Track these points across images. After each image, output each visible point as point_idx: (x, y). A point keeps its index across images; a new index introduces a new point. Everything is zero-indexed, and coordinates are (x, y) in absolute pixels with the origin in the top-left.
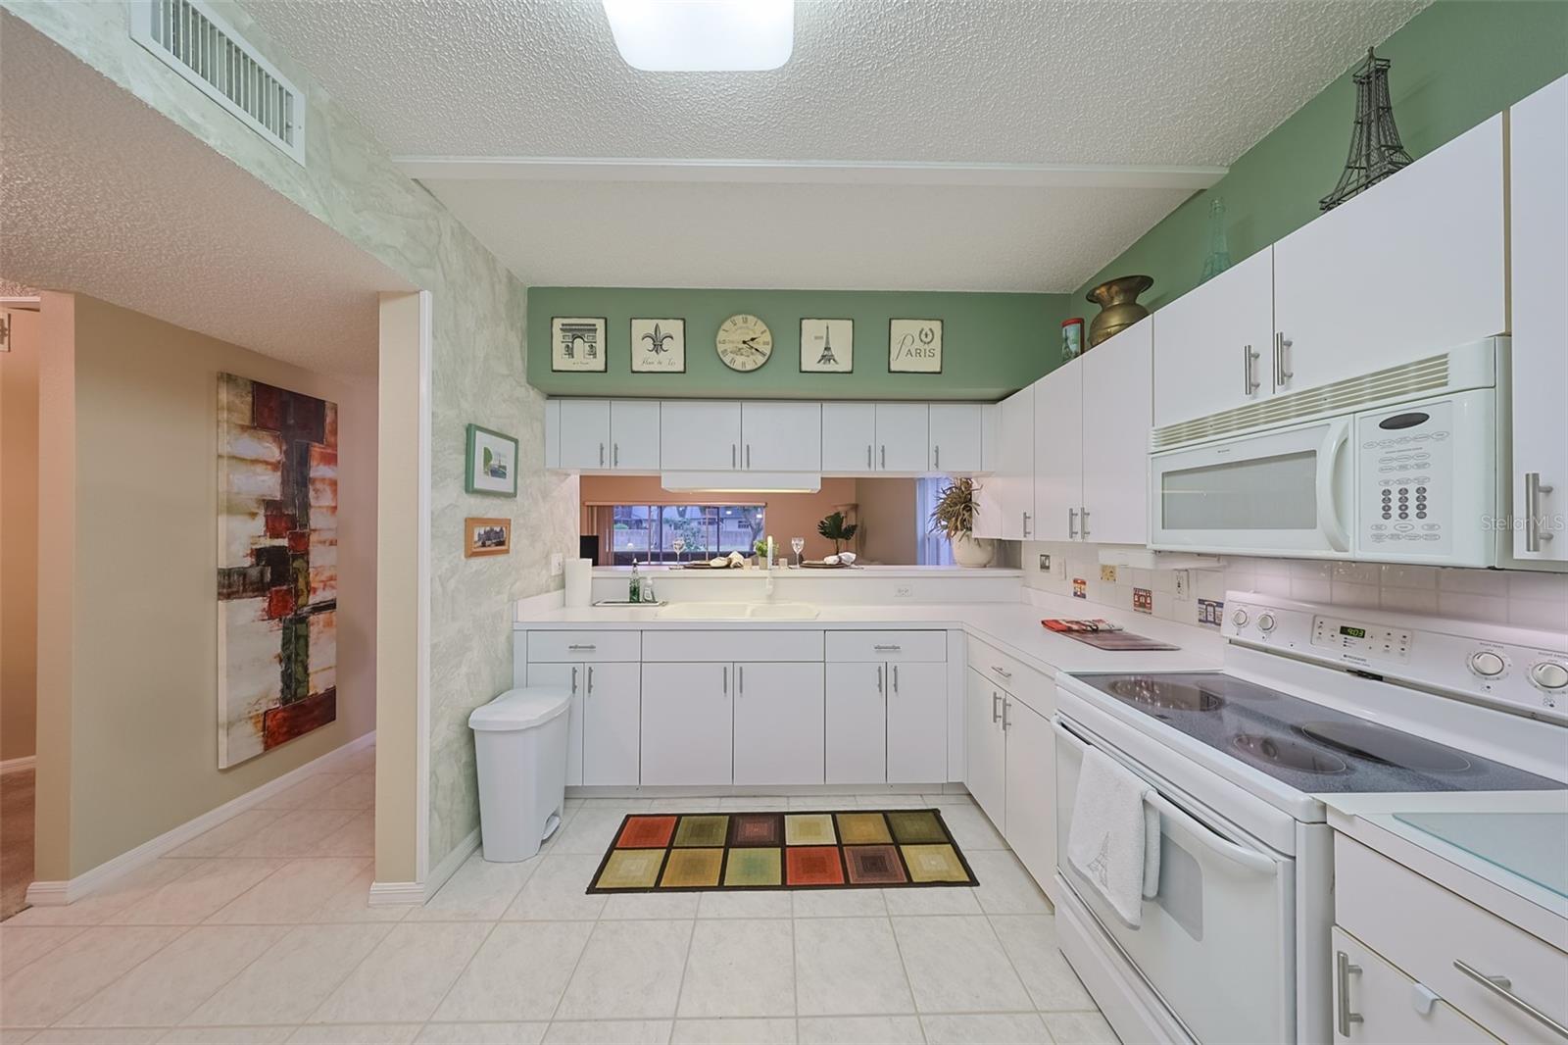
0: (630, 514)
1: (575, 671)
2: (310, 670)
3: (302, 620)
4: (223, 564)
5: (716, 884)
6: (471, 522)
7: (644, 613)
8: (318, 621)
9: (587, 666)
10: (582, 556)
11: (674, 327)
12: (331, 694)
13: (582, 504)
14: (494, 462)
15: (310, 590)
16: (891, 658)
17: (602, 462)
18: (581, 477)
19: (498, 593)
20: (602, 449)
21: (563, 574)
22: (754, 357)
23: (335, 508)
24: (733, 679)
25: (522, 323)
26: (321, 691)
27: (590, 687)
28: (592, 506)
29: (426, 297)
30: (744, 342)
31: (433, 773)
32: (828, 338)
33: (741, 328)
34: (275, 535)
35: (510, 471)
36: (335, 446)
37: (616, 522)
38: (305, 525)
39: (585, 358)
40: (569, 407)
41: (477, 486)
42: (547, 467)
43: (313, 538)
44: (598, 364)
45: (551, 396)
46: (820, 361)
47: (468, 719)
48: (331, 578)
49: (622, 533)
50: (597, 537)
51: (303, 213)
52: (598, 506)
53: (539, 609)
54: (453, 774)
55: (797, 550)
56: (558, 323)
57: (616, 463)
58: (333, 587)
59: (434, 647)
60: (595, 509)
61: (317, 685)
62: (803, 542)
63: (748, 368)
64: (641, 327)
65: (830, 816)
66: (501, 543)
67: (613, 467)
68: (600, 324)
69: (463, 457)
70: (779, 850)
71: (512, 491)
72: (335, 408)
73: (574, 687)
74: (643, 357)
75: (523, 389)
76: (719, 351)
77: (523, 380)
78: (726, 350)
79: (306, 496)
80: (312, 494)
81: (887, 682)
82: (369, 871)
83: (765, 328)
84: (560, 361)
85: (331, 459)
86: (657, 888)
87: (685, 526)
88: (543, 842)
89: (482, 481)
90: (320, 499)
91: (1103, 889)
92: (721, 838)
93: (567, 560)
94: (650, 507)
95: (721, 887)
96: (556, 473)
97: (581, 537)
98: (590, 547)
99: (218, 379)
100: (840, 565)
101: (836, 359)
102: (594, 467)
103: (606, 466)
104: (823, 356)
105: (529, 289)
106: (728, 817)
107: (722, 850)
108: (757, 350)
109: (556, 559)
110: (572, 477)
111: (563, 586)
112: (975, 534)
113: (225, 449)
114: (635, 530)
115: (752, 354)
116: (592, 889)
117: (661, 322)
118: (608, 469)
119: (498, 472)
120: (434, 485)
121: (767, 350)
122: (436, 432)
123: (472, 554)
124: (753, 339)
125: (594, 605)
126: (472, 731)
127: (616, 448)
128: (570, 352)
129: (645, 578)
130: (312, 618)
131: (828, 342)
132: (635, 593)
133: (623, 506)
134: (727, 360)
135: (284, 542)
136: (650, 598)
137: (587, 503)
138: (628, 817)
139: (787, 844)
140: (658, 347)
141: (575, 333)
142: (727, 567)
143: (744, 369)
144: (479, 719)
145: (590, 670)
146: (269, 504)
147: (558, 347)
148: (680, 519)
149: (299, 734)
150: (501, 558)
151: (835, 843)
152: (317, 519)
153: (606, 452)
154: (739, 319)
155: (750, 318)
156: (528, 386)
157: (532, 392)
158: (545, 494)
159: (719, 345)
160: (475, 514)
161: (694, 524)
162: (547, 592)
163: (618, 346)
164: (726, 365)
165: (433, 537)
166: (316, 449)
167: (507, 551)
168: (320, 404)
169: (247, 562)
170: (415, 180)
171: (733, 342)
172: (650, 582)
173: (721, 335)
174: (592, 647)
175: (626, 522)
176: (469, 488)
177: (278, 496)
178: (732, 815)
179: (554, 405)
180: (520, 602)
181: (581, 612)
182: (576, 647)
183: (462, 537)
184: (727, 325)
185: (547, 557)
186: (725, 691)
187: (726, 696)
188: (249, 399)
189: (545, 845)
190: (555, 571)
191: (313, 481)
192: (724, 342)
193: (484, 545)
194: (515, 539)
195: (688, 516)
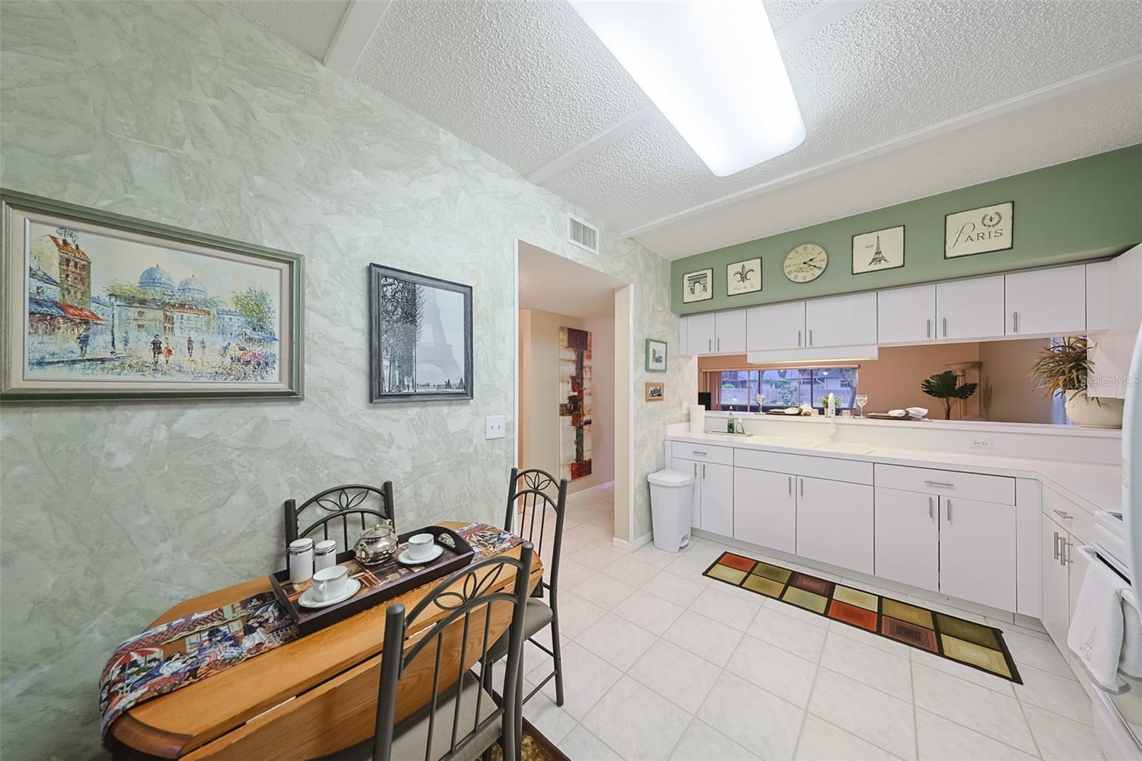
0: (736, 377)
1: (696, 466)
2: (584, 449)
3: (581, 427)
4: (561, 403)
5: (777, 597)
6: (647, 385)
7: (736, 439)
8: (586, 427)
9: (703, 463)
10: (699, 404)
11: (755, 264)
12: (590, 460)
13: (700, 370)
14: (657, 356)
15: (584, 415)
16: (946, 494)
17: (710, 350)
18: (699, 358)
19: (659, 420)
20: (710, 341)
21: (689, 413)
22: (812, 272)
23: (591, 379)
24: (796, 486)
25: (668, 281)
26: (587, 460)
27: (704, 476)
28: (706, 373)
29: (632, 286)
30: (805, 263)
31: (635, 497)
32: (878, 245)
33: (802, 254)
34: (574, 391)
35: (663, 360)
36: (590, 351)
37: (724, 383)
38: (582, 387)
39: (702, 293)
40: (692, 320)
41: (650, 368)
42: (681, 354)
43: (585, 392)
44: (708, 295)
45: (682, 316)
46: (870, 264)
47: (647, 478)
48: (590, 410)
49: (729, 391)
50: (710, 394)
51: (598, 272)
52: (710, 372)
53: (677, 430)
54: (641, 500)
55: (861, 405)
56: (686, 277)
57: (718, 349)
58: (590, 414)
59: (635, 440)
60: (708, 374)
61: (586, 457)
62: (866, 398)
63: (808, 280)
64: (734, 268)
65: (877, 597)
66: (660, 395)
67: (717, 352)
68: (709, 272)
69: (644, 355)
70: (827, 599)
71: (664, 368)
72: (591, 333)
73: (696, 474)
74: (735, 286)
75: (669, 316)
76: (786, 272)
77: (669, 311)
78: (791, 271)
79: (582, 374)
80: (584, 373)
81: (939, 511)
82: (612, 533)
83: (822, 250)
84: (688, 297)
85: (589, 357)
86: (740, 586)
87: (786, 386)
88: (681, 548)
89: (653, 365)
90: (586, 375)
91: (1086, 662)
92: (785, 580)
93: (692, 406)
94: (749, 371)
95: (780, 599)
96: (685, 357)
97: (699, 394)
98: (705, 399)
99: (560, 329)
100: (907, 417)
101: (886, 258)
102: (705, 352)
103: (713, 351)
104: (874, 259)
105: (672, 262)
106: (791, 572)
107: (784, 585)
108: (814, 266)
109: (685, 405)
110: (693, 358)
111: (689, 420)
112: (1091, 392)
113: (562, 357)
114: (741, 389)
115: (811, 269)
116: (705, 574)
117: (746, 263)
118: (714, 353)
119: (658, 360)
120: (635, 368)
121: (823, 265)
122: (635, 345)
123: (648, 400)
124: (811, 260)
125: (706, 432)
126: (649, 483)
127: (719, 341)
128: (693, 291)
129: (738, 419)
130: (584, 427)
131: (878, 248)
132: (731, 428)
133: (730, 372)
134: (791, 277)
135: (576, 394)
136: (741, 431)
137: (703, 371)
138: (726, 553)
139: (834, 598)
140: (744, 277)
141: (695, 280)
142: (799, 414)
143: (805, 281)
144: (652, 478)
145: (704, 466)
146: (573, 378)
147: (687, 289)
148: (782, 379)
149: (581, 476)
150: (660, 402)
151: (876, 611)
152: (586, 384)
153: (713, 344)
154: (800, 249)
155: (809, 246)
156: (671, 313)
157: (673, 316)
158: (680, 370)
159: (785, 269)
160: (649, 381)
161: (795, 384)
162: (681, 422)
163: (720, 283)
164: (792, 281)
165: (635, 392)
166: (585, 353)
167: (662, 400)
168: (585, 333)
169: (567, 401)
170: (629, 238)
171: (796, 265)
172: (741, 421)
173: (787, 262)
174: (705, 454)
175: (733, 383)
176: (647, 369)
177: (575, 375)
178: (794, 572)
179: (684, 320)
180: (668, 426)
181: (698, 434)
182: (696, 452)
183: (644, 391)
184: (792, 255)
185: (680, 403)
186: (790, 493)
187: (791, 496)
188: (567, 336)
189: (681, 550)
190: (685, 411)
191: (585, 367)
192: (790, 266)
193: (653, 396)
194: (665, 393)
195: (788, 377)
